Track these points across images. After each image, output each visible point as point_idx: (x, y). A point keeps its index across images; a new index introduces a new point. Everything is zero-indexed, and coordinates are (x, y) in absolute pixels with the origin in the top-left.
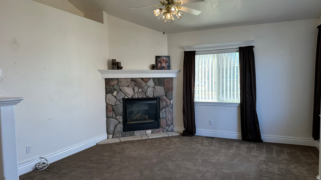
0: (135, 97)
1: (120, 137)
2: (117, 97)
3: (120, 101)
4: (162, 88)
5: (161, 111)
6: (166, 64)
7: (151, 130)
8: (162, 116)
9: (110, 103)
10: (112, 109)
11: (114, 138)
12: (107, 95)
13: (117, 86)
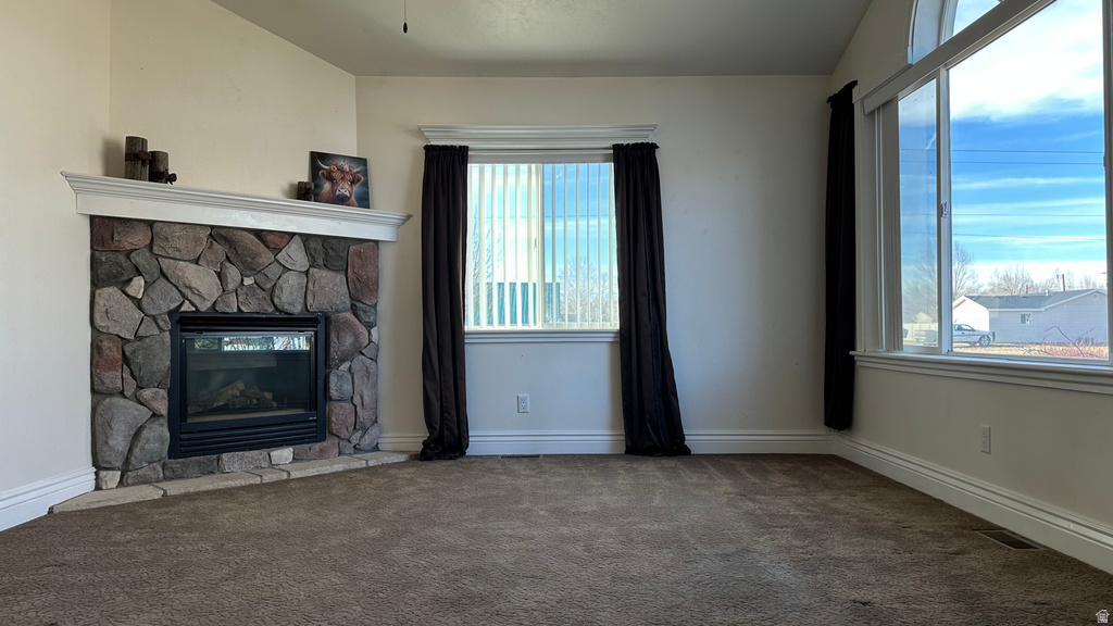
0: (229, 310)
1: (161, 480)
2: (144, 303)
3: (161, 323)
4: (340, 278)
5: (334, 371)
6: (351, 186)
7: (291, 449)
8: (340, 389)
9: (115, 330)
10: (120, 357)
11: (128, 485)
12: (98, 292)
13: (148, 254)
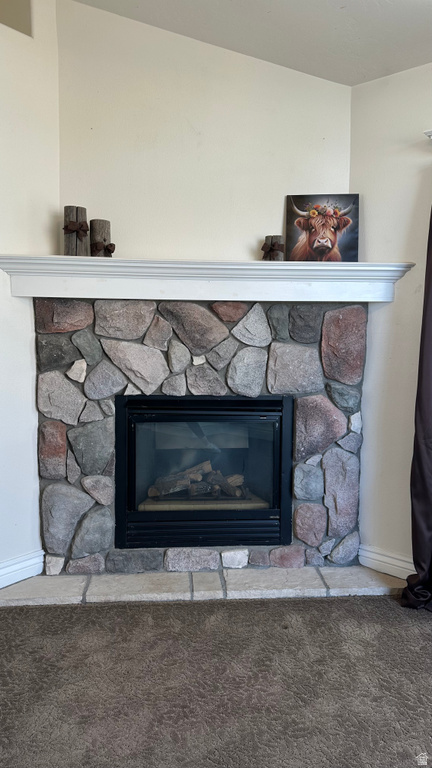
0: (176, 394)
1: (99, 573)
2: (87, 387)
3: (105, 408)
4: (311, 353)
5: (301, 465)
6: (335, 234)
7: (246, 552)
8: (306, 488)
9: (57, 415)
10: (65, 443)
11: (70, 574)
12: (40, 376)
13: (89, 336)
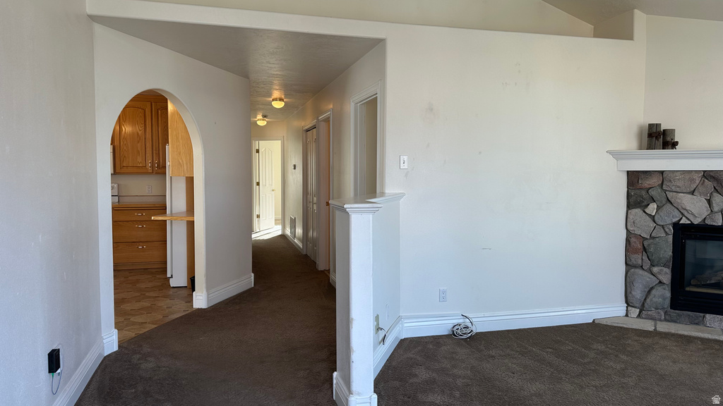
0: (714, 224)
1: (661, 320)
2: (656, 218)
3: (667, 230)
9: (638, 232)
10: (642, 248)
11: (643, 318)
12: (629, 211)
13: (659, 190)
